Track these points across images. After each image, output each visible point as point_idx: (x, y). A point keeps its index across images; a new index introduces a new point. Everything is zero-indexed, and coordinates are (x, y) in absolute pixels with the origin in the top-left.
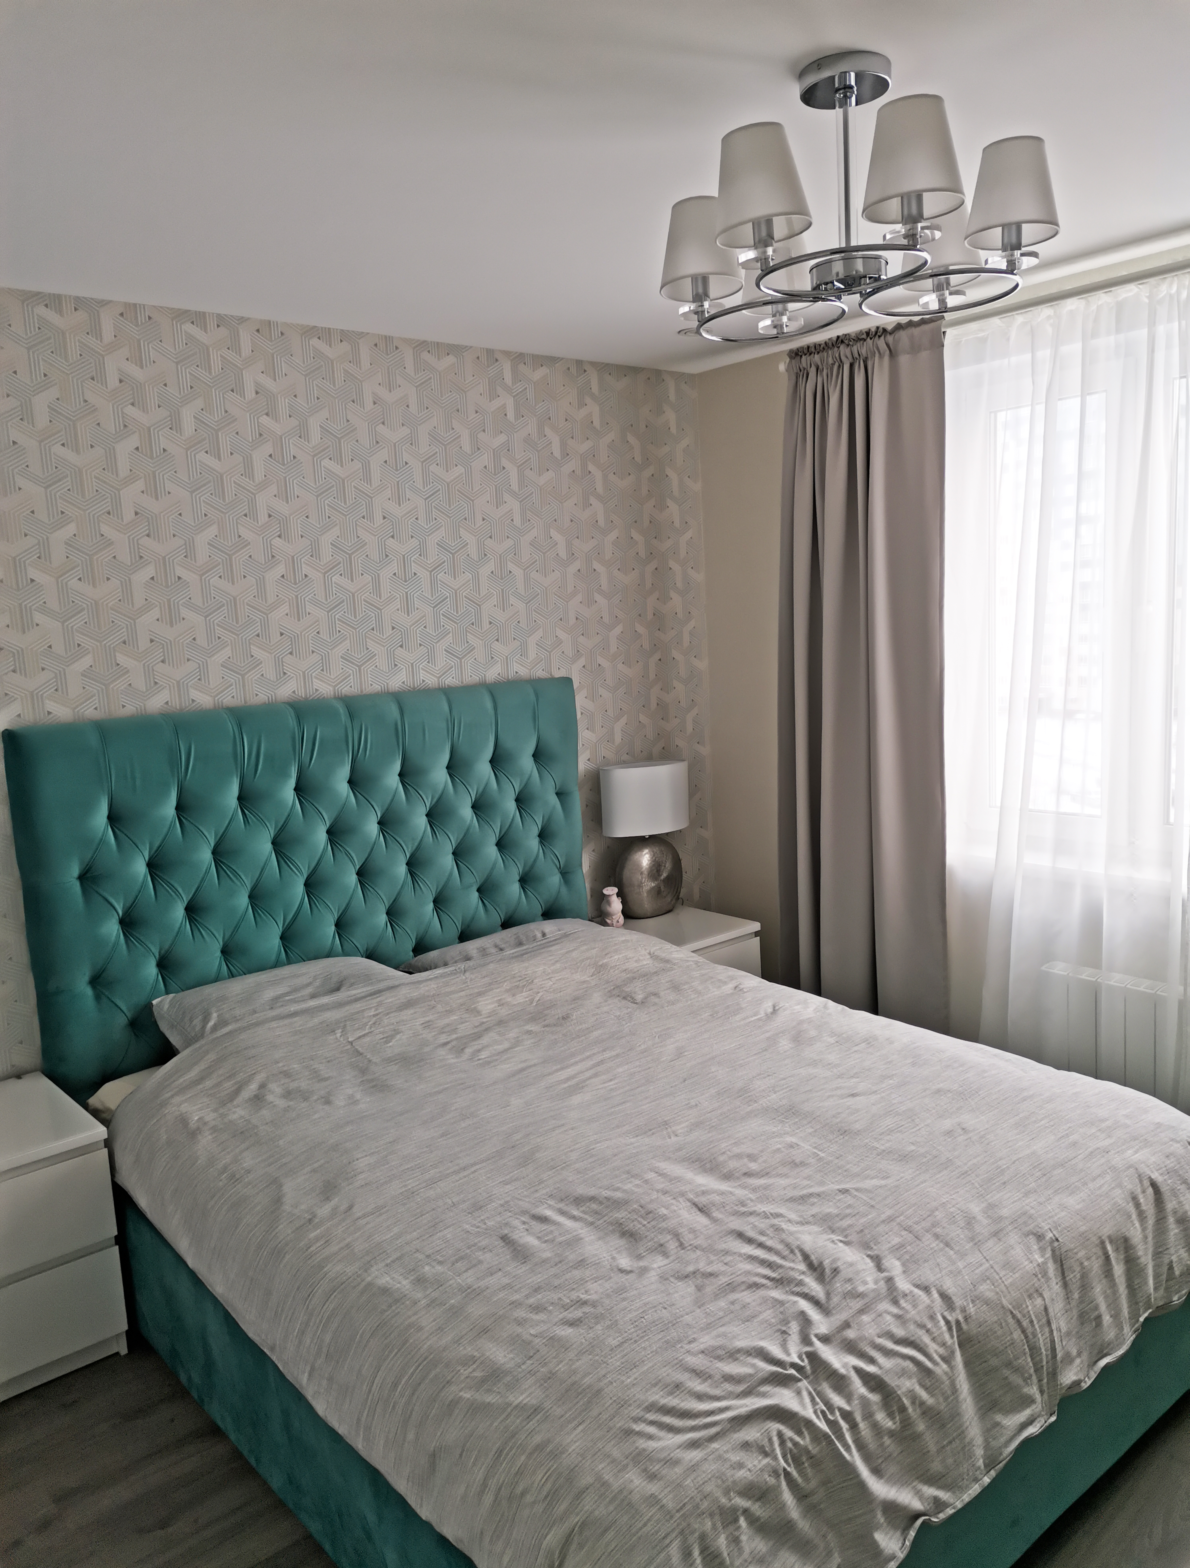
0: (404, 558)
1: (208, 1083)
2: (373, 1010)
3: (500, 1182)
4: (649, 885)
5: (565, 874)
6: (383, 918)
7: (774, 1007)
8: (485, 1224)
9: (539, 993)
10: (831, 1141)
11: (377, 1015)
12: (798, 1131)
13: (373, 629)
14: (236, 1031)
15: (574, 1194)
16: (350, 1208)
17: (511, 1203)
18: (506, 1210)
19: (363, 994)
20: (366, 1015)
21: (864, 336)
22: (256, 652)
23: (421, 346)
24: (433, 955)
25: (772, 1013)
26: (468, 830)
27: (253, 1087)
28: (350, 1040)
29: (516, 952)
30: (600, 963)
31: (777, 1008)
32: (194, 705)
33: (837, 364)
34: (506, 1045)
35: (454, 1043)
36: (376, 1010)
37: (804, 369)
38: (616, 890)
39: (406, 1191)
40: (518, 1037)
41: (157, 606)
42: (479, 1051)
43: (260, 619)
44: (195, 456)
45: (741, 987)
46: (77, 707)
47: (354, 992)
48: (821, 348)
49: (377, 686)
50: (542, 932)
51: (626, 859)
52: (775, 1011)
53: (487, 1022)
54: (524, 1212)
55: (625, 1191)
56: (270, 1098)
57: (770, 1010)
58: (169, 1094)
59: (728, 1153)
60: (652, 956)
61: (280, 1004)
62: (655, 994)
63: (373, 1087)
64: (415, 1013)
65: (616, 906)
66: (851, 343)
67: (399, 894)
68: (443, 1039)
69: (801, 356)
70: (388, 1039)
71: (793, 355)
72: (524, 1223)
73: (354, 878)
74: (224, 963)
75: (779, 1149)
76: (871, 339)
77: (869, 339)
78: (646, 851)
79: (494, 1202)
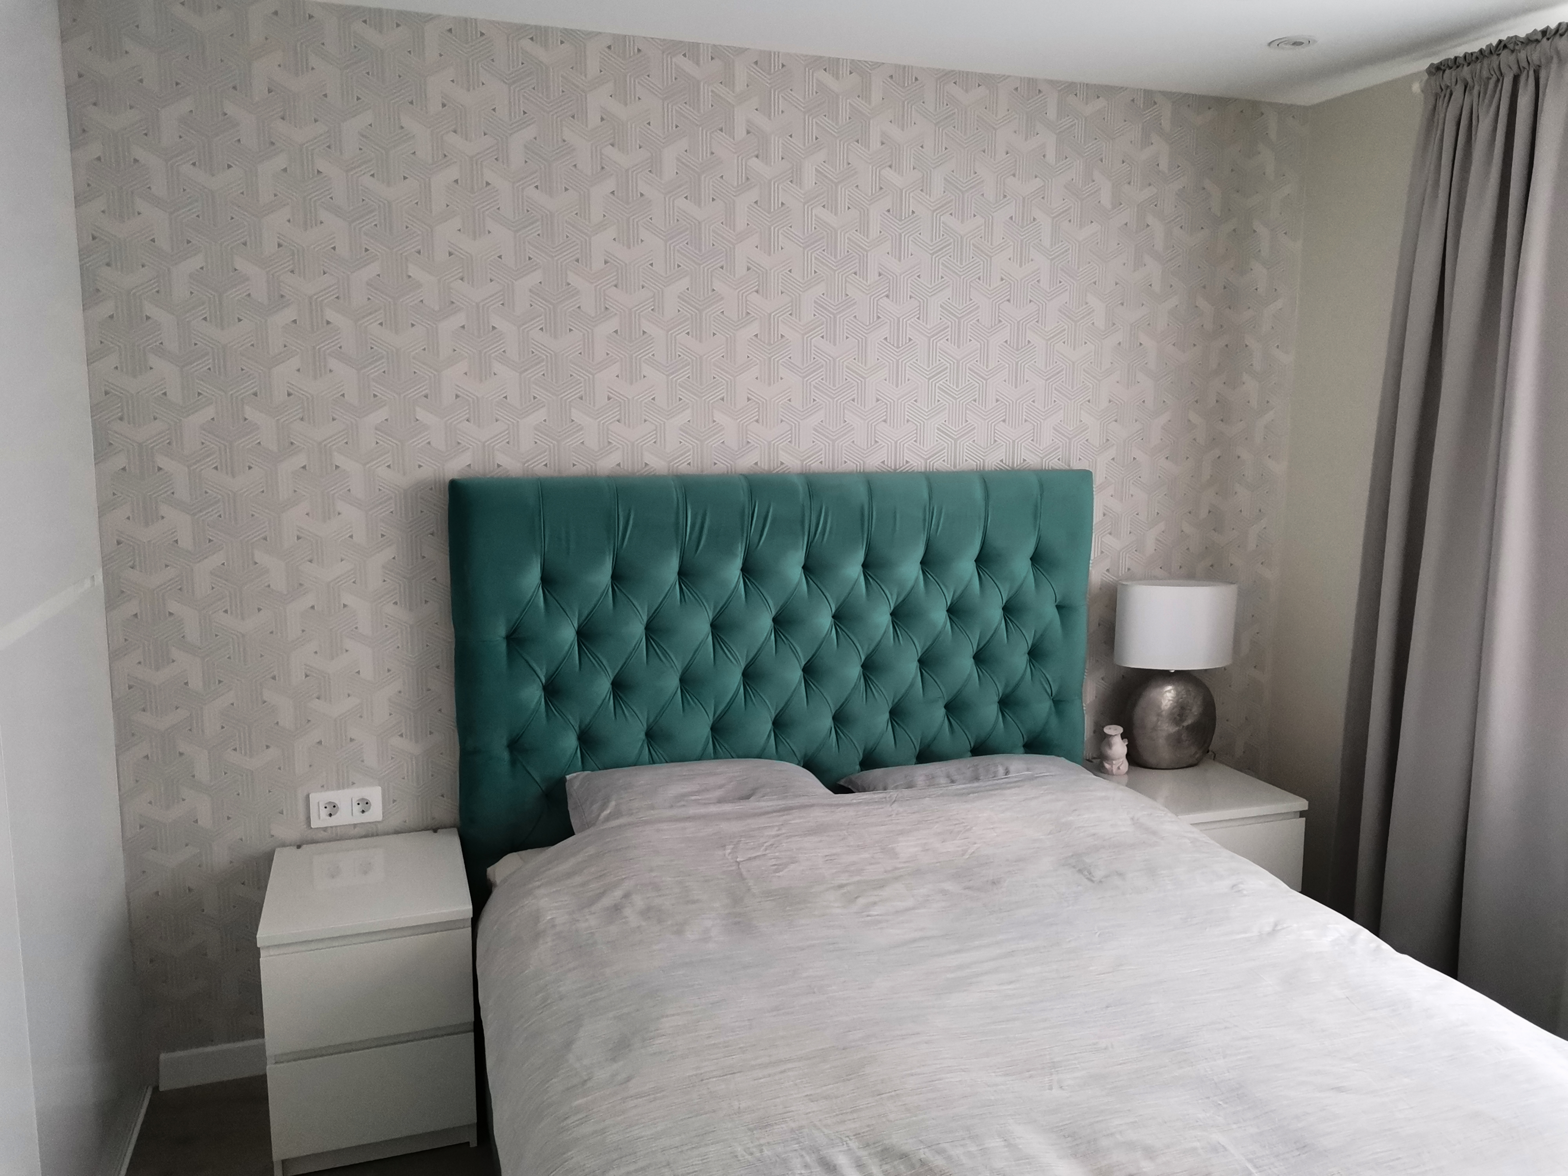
0: (899, 321)
1: (578, 880)
2: (776, 828)
3: (807, 1095)
4: (1167, 728)
5: (1059, 703)
6: (828, 722)
7: (1276, 925)
8: (761, 1151)
9: (975, 843)
10: (1277, 1156)
11: (778, 836)
12: (1234, 1126)
13: (853, 400)
14: (625, 825)
15: (886, 1142)
16: (629, 1079)
17: (806, 1130)
18: (795, 1139)
19: (769, 809)
20: (766, 834)
21: (1539, 37)
22: (719, 416)
23: (946, 77)
24: (878, 772)
25: (1269, 934)
26: (938, 636)
27: (618, 893)
28: (738, 860)
29: (964, 789)
30: (1063, 820)
31: (1279, 928)
32: (647, 469)
33: (1494, 79)
34: (910, 903)
35: (849, 888)
36: (779, 830)
37: (1448, 87)
38: (1120, 730)
39: (696, 1075)
40: (929, 896)
41: (618, 361)
42: (875, 903)
43: (727, 382)
44: (673, 201)
45: (1242, 886)
46: (528, 461)
47: (763, 804)
48: (1474, 58)
49: (852, 464)
50: (1007, 769)
51: (1140, 695)
52: (1274, 932)
53: (902, 868)
54: (815, 1150)
55: (949, 1158)
56: (628, 912)
57: (1268, 929)
58: (538, 883)
59: (1118, 1136)
60: (1135, 822)
61: (683, 803)
62: (1120, 874)
63: (736, 923)
64: (821, 841)
65: (1119, 748)
66: (1517, 48)
67: (847, 700)
68: (843, 879)
69: (1444, 71)
70: (779, 868)
71: (1433, 70)
72: (806, 1166)
73: (799, 673)
74: (646, 746)
75: (1195, 1149)
76: (1548, 39)
77: (1545, 39)
78: (1169, 688)
79: (786, 1122)
